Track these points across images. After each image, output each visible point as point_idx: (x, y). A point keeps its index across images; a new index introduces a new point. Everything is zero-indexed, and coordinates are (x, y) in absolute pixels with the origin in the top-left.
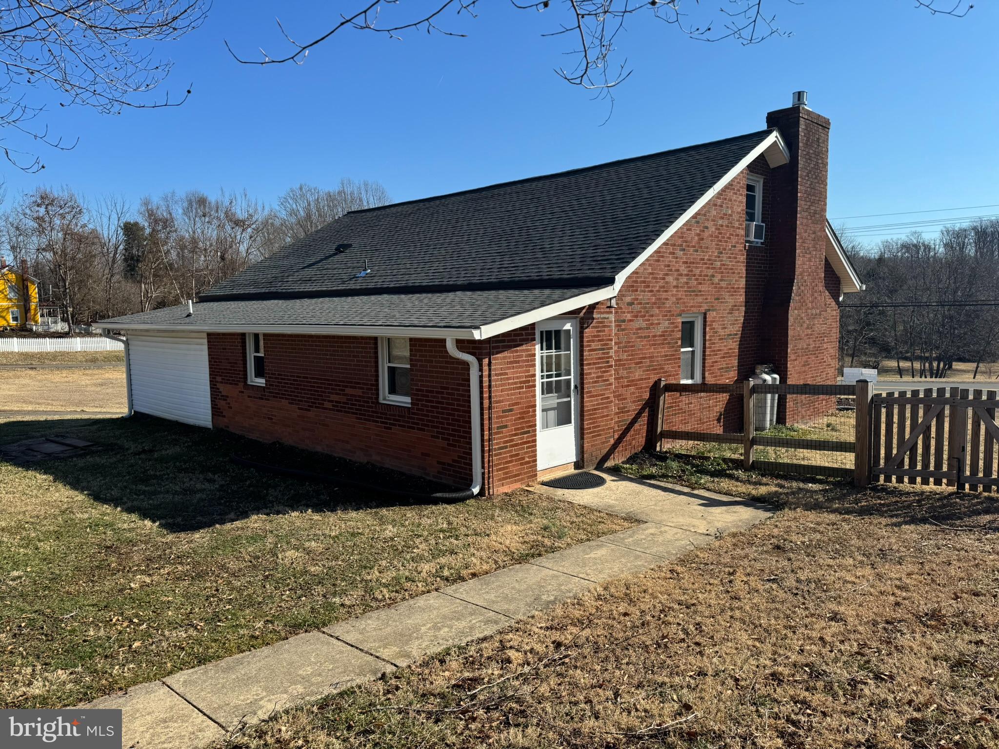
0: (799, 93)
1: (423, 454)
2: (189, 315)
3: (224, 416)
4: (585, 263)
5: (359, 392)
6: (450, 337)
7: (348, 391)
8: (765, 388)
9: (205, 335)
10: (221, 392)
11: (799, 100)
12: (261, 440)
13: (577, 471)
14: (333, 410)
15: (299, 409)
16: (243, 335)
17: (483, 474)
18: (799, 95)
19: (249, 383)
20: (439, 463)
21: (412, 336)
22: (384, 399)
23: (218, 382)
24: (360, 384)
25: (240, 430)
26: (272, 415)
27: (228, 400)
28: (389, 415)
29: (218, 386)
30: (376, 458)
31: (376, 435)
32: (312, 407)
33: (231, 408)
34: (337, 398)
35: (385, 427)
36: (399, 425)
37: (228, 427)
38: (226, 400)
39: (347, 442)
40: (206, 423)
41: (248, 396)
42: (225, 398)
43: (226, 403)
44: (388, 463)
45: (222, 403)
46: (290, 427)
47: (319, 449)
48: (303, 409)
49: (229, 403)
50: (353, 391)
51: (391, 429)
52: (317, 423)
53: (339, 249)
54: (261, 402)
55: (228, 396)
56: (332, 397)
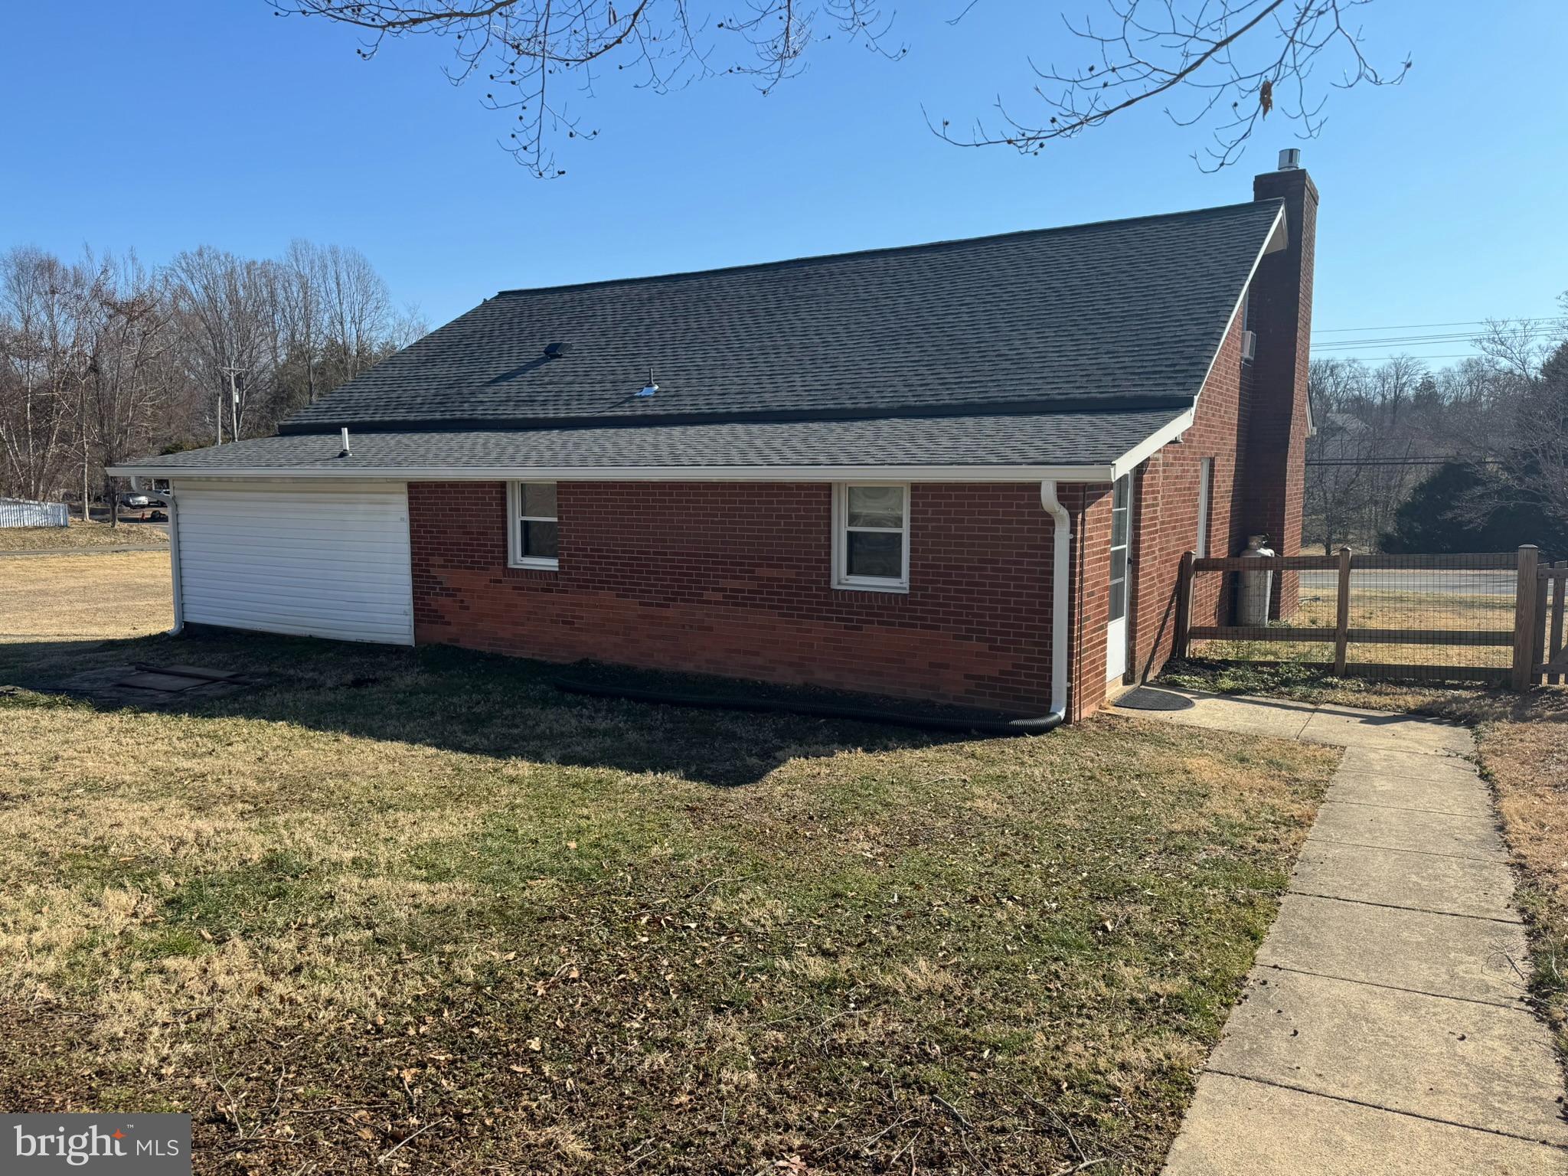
0: (1291, 151)
1: (931, 664)
2: (343, 455)
3: (449, 623)
4: (1091, 378)
5: (791, 574)
6: (1048, 480)
7: (764, 572)
8: (1265, 563)
9: (404, 488)
10: (440, 583)
11: (1291, 160)
12: (544, 659)
13: (1129, 688)
14: (727, 604)
15: (641, 604)
16: (503, 485)
17: (1070, 689)
18: (1291, 154)
19: (511, 565)
20: (967, 676)
21: (916, 480)
22: (839, 583)
23: (433, 566)
24: (791, 560)
25: (490, 645)
26: (573, 617)
27: (460, 596)
28: (857, 607)
29: (434, 572)
30: (823, 677)
31: (825, 639)
32: (674, 600)
33: (467, 608)
34: (736, 584)
35: (846, 627)
36: (879, 623)
37: (457, 641)
38: (455, 596)
39: (757, 654)
40: (395, 636)
41: (515, 588)
42: (450, 593)
43: (455, 601)
44: (852, 683)
45: (443, 600)
46: (617, 634)
47: (688, 667)
48: (651, 605)
49: (462, 601)
50: (774, 573)
51: (860, 629)
52: (683, 627)
53: (552, 352)
54: (547, 596)
55: (459, 590)
56: (723, 583)
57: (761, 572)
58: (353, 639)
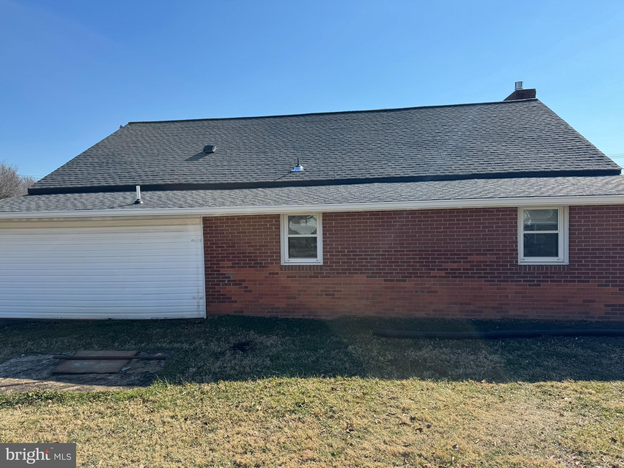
2: (137, 202)
7: (475, 258)
10: (229, 277)
14: (448, 277)
19: (282, 263)
22: (521, 262)
23: (224, 267)
24: (493, 250)
25: (269, 312)
26: (335, 291)
27: (244, 284)
28: (537, 274)
29: (222, 271)
30: (513, 313)
31: (516, 293)
32: (410, 277)
33: (251, 291)
34: (455, 266)
35: (530, 285)
36: (551, 281)
37: (242, 312)
38: (241, 284)
39: (470, 304)
40: (185, 313)
41: (288, 277)
42: (238, 283)
43: (240, 288)
44: (532, 315)
45: (232, 288)
46: (367, 299)
47: (421, 314)
48: (393, 281)
49: (246, 287)
50: (482, 258)
51: (539, 285)
52: (417, 292)
53: (208, 150)
54: (314, 280)
55: (244, 281)
56: (444, 266)
57: (470, 258)
58: (149, 318)
